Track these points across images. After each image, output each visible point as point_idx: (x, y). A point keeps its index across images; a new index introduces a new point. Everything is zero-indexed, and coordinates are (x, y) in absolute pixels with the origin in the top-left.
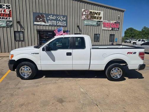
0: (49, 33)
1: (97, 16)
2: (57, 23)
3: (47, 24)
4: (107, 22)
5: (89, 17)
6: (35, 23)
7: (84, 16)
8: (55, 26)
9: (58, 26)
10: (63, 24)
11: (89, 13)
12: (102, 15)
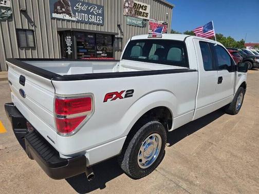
0: (89, 36)
1: (143, 11)
2: (89, 18)
3: (73, 19)
4: (154, 21)
5: (133, 12)
6: (54, 15)
7: (127, 10)
8: (86, 23)
9: (90, 23)
10: (98, 19)
11: (133, 4)
12: (148, 11)
